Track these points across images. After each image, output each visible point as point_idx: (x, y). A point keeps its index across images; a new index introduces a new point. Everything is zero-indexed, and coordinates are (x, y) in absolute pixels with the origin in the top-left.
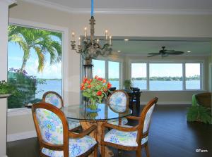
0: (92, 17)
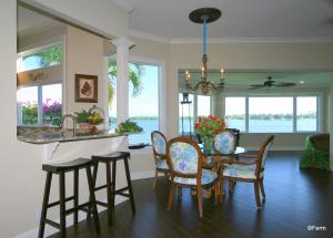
0: (205, 55)
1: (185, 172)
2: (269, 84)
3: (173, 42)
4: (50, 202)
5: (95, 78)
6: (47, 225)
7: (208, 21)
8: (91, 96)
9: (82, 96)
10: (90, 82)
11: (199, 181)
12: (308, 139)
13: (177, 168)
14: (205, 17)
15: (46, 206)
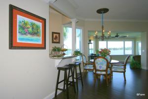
1: (101, 69)
2: (117, 36)
3: (86, 20)
4: (59, 81)
5: (59, 34)
6: (58, 90)
7: (104, 13)
8: (58, 41)
9: (54, 41)
10: (57, 35)
11: (106, 73)
12: (132, 57)
13: (98, 68)
14: (103, 12)
15: (58, 83)
